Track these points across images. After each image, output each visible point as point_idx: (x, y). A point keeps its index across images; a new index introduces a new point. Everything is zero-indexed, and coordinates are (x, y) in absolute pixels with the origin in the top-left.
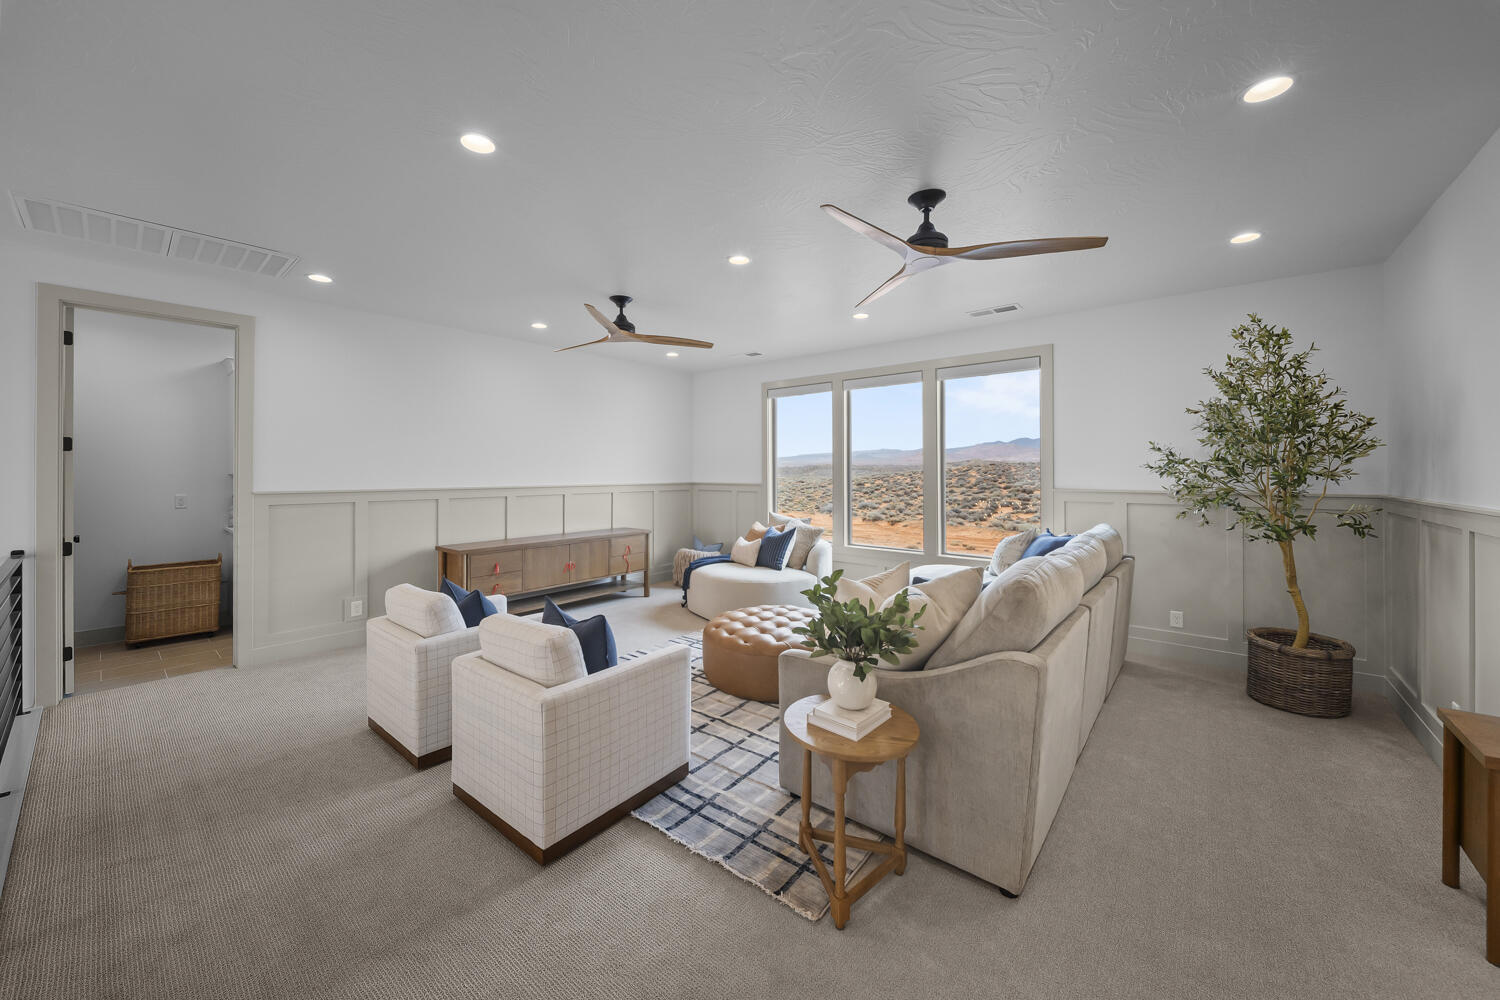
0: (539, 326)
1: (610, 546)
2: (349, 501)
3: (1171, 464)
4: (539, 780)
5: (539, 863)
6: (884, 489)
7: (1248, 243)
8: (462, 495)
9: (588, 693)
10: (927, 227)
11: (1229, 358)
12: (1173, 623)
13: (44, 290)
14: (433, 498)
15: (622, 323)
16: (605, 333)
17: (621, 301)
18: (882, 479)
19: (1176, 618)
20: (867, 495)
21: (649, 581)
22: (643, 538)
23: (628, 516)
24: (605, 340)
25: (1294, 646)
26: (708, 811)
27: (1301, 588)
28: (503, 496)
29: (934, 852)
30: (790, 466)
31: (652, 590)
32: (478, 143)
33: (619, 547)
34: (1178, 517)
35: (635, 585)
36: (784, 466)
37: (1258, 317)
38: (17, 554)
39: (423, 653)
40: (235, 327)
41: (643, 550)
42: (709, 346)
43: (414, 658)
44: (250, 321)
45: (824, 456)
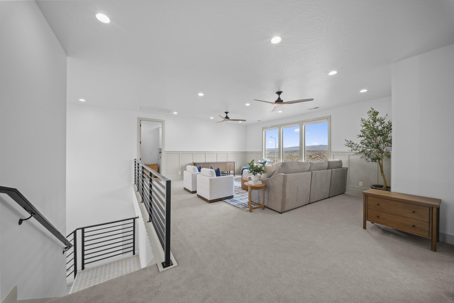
0: (212, 118)
1: (226, 164)
2: (178, 153)
3: (350, 144)
4: (209, 190)
5: (208, 202)
6: (319, 158)
7: (364, 92)
8: (197, 153)
9: (216, 179)
10: (279, 98)
11: (362, 119)
12: (360, 185)
13: (138, 118)
14: (192, 153)
15: (227, 118)
16: (224, 120)
17: (227, 113)
18: (319, 155)
19: (361, 184)
20: (312, 160)
21: (235, 174)
22: (234, 163)
23: (231, 159)
24: (224, 121)
25: (383, 188)
26: (235, 201)
27: (384, 174)
28: (205, 153)
29: (270, 207)
30: (288, 151)
31: (235, 175)
32: (201, 95)
33: (228, 165)
34: (361, 158)
35: (232, 174)
36: (285, 150)
37: (373, 108)
38: (135, 159)
39: (192, 175)
40: (162, 122)
41: (234, 166)
42: (245, 120)
43: (191, 175)
44: (164, 121)
45: (298, 147)
